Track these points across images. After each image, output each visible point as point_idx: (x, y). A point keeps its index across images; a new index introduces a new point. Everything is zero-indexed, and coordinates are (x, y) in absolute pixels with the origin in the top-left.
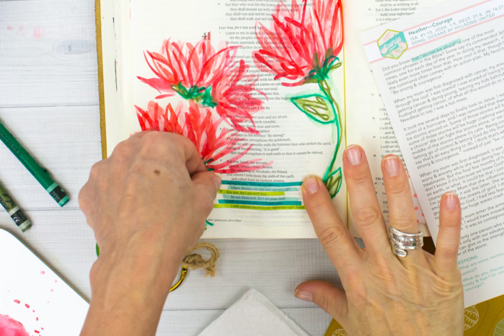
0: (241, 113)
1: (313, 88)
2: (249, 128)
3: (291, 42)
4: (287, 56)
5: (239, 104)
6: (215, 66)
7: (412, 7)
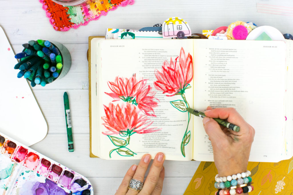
0: (149, 108)
1: (179, 97)
2: (152, 114)
3: (170, 77)
4: (168, 83)
5: (148, 104)
6: (138, 88)
7: (224, 65)
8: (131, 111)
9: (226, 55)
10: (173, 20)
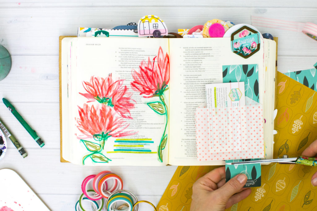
0: (125, 109)
1: (157, 99)
2: (128, 116)
3: (148, 78)
4: (146, 84)
5: (124, 105)
6: (114, 89)
7: (200, 64)
8: (107, 113)
9: (201, 54)
10: (149, 18)
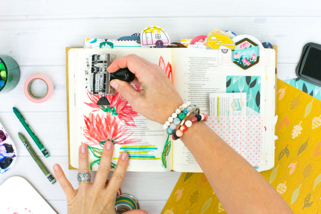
2: (132, 124)
5: (127, 114)
7: (204, 73)
8: (112, 121)
9: (205, 64)
10: (151, 28)
